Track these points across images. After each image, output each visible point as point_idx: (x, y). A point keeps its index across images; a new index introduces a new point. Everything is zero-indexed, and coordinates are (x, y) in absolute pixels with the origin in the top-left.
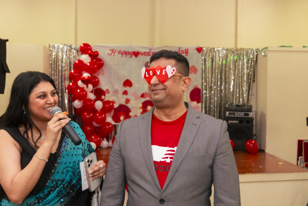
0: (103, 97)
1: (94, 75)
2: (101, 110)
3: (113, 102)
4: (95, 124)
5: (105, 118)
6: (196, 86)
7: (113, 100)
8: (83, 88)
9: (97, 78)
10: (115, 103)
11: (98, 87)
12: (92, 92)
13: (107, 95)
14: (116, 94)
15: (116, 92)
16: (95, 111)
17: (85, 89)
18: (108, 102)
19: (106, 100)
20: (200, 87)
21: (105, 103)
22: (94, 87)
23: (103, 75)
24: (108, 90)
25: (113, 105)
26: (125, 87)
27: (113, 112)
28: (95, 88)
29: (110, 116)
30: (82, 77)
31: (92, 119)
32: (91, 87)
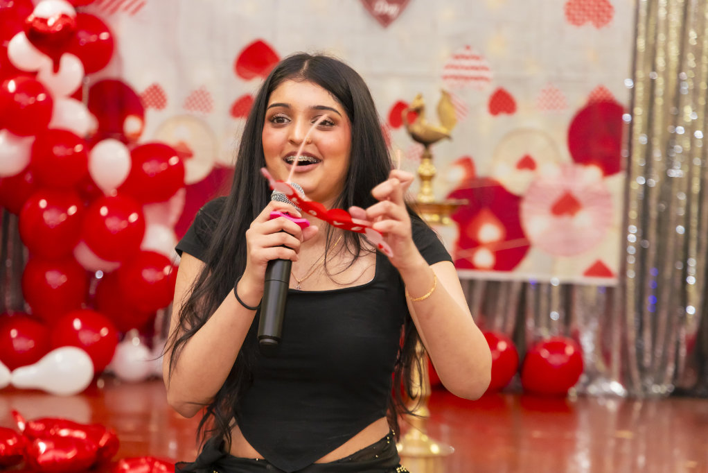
0: (132, 124)
1: (91, 9)
2: (121, 189)
3: (184, 154)
4: (85, 256)
5: (139, 230)
6: (601, 89)
7: (183, 144)
8: (34, 74)
9: (105, 28)
10: (189, 155)
11: (110, 72)
12: (77, 95)
13: (151, 113)
14: (197, 113)
15: (198, 100)
16: (89, 192)
17: (46, 77)
18: (160, 151)
19: (145, 139)
20: (622, 98)
21: (142, 154)
22: (89, 69)
23: (138, 14)
24: (156, 91)
25: (180, 169)
26: (247, 78)
27: (177, 203)
28: (93, 79)
29: (163, 221)
30: (30, 19)
31: (74, 232)
32: (72, 67)
